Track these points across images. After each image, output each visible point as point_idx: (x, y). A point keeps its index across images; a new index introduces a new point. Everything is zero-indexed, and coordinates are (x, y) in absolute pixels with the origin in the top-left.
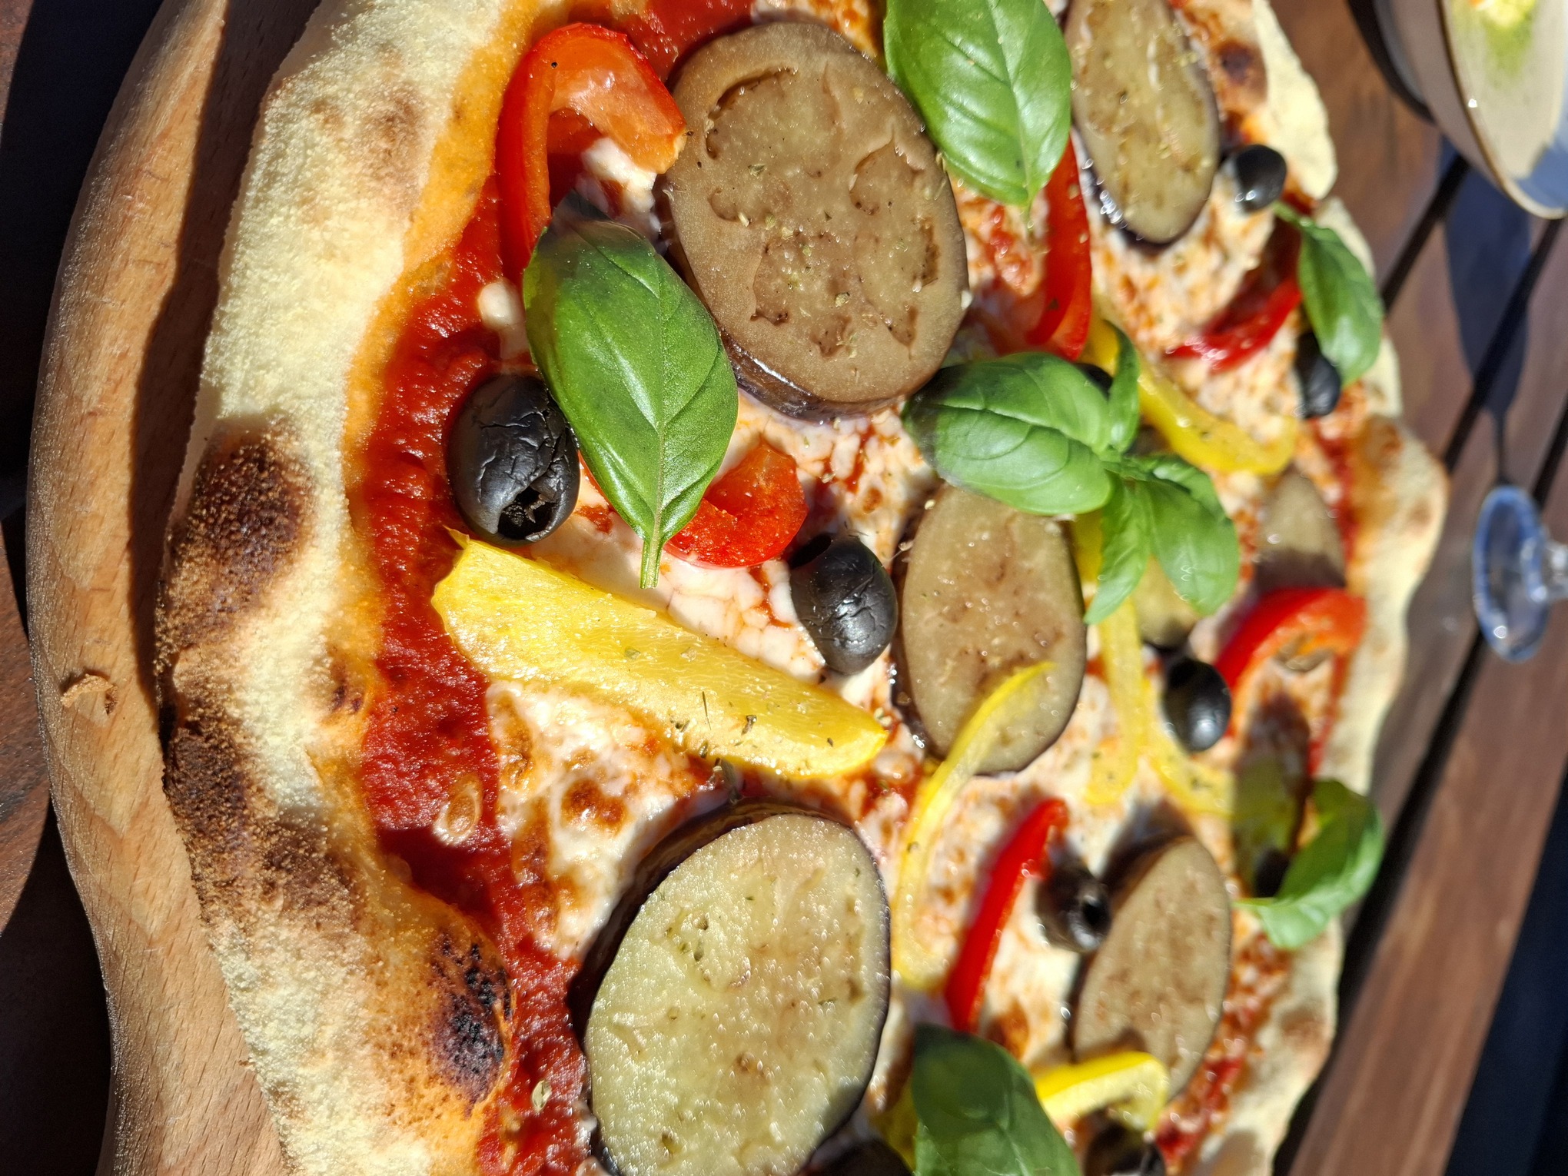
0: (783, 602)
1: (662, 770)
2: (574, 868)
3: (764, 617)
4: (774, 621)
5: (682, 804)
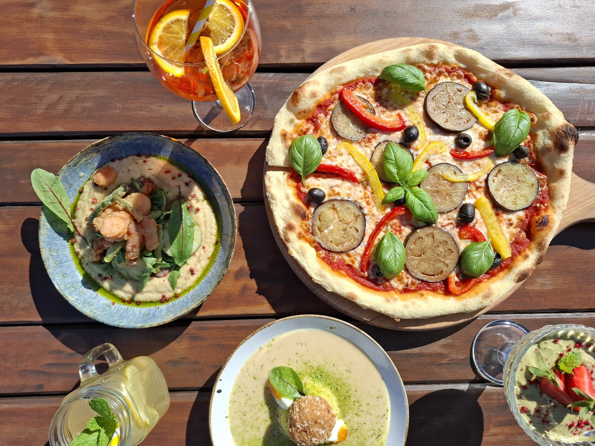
0: (474, 221)
1: (502, 219)
2: (516, 219)
3: (478, 221)
4: (477, 220)
5: (503, 213)
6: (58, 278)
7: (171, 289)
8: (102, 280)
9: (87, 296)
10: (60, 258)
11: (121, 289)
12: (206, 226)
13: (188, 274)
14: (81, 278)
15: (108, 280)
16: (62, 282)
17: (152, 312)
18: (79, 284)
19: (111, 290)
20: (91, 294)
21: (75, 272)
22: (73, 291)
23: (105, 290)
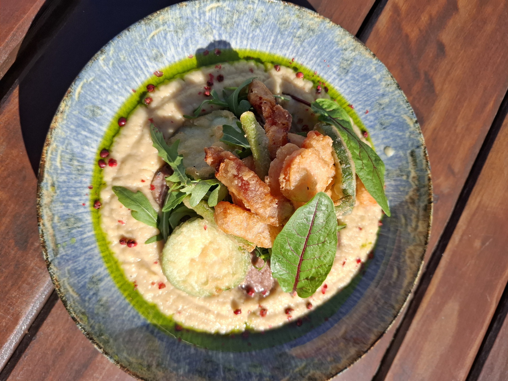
6: (258, 10)
7: (119, 184)
8: (211, 76)
9: (197, 34)
10: (289, 36)
11: (175, 96)
12: (200, 308)
13: (128, 232)
14: (235, 46)
15: (206, 86)
16: (247, 12)
17: (95, 124)
18: (227, 35)
19: (184, 80)
20: (197, 42)
21: (250, 42)
22: (221, 17)
23: (189, 70)
